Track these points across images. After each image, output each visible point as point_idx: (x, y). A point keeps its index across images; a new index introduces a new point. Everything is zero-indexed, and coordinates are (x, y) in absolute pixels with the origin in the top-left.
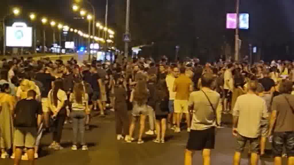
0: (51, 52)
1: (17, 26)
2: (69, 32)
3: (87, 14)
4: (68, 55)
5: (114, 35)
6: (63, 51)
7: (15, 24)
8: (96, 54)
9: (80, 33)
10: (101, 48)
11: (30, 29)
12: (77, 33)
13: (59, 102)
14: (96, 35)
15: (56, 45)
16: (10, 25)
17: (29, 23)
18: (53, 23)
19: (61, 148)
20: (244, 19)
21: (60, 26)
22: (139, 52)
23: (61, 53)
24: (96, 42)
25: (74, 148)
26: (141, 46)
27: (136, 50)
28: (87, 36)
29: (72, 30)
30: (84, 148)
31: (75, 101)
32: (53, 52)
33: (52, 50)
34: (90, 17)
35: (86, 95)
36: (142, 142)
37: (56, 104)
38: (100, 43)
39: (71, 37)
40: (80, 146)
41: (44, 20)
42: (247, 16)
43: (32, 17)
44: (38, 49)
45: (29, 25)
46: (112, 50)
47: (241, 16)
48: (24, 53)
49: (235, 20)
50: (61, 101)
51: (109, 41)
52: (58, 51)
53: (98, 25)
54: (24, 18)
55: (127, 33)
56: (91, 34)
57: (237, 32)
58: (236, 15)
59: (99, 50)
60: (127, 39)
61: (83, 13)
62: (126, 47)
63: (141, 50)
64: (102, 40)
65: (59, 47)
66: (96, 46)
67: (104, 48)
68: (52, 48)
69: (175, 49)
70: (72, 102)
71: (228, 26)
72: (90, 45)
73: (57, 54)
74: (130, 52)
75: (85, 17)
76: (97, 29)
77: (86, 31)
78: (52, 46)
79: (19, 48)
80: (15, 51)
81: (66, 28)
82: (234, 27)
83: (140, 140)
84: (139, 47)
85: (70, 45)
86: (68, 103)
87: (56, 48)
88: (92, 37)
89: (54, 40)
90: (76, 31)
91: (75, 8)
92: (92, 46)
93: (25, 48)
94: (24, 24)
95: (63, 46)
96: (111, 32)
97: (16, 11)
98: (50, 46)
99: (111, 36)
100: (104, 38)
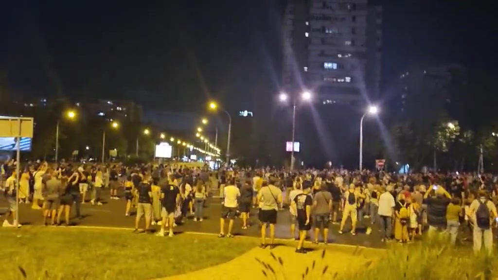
0: (182, 161)
2: (194, 150)
4: (192, 163)
6: (190, 161)
7: (162, 144)
8: (209, 163)
9: (200, 150)
10: (212, 160)
11: (170, 147)
12: (198, 150)
13: (186, 191)
14: (210, 151)
15: (185, 157)
17: (170, 143)
18: (184, 144)
20: (297, 146)
21: (188, 146)
22: (235, 163)
23: (187, 162)
24: (209, 156)
25: (195, 220)
26: (236, 159)
27: (233, 161)
28: (203, 152)
29: (195, 148)
30: (201, 220)
31: (197, 191)
32: (184, 161)
34: (206, 141)
38: (212, 157)
39: (195, 152)
41: (179, 142)
42: (298, 143)
43: (172, 139)
44: (174, 159)
45: (170, 145)
46: (218, 161)
47: (295, 144)
48: (166, 161)
49: (292, 146)
51: (217, 156)
52: (187, 160)
53: (211, 146)
54: (167, 140)
55: (228, 151)
56: (207, 151)
57: (293, 153)
58: (292, 143)
60: (228, 155)
61: (202, 138)
62: (228, 160)
63: (236, 161)
65: (187, 158)
66: (210, 158)
67: (214, 159)
68: (183, 159)
69: (255, 162)
70: (195, 192)
71: (287, 150)
72: (206, 157)
74: (230, 163)
75: (203, 141)
76: (210, 148)
77: (203, 148)
79: (163, 158)
80: (161, 160)
81: (192, 147)
82: (291, 150)
85: (194, 157)
86: (192, 192)
87: (185, 158)
88: (207, 153)
89: (185, 154)
90: (197, 149)
91: (198, 135)
93: (167, 158)
94: (166, 144)
95: (189, 158)
96: (219, 151)
97: (163, 136)
98: (182, 157)
99: (218, 153)
100: (214, 154)
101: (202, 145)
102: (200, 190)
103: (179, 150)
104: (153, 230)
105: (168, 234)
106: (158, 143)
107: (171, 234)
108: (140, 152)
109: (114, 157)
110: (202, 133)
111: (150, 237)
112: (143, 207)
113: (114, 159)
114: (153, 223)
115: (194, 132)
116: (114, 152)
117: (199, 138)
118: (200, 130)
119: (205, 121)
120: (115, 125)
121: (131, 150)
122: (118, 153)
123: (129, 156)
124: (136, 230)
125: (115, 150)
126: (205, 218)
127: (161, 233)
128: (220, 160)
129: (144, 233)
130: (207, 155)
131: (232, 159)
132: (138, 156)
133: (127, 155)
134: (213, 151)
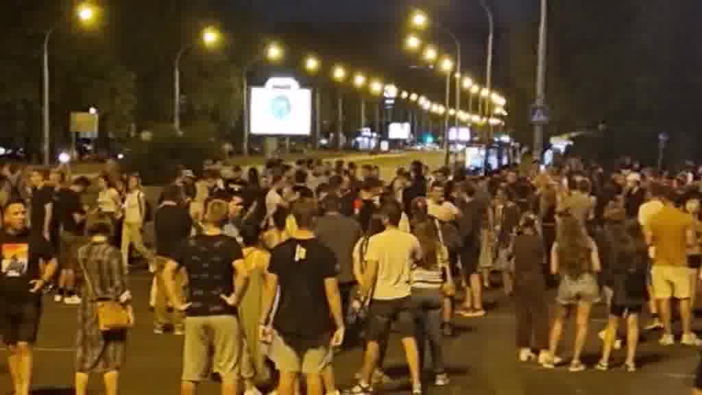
0: (355, 149)
1: (275, 87)
2: (398, 99)
3: (440, 57)
4: (396, 154)
5: (506, 108)
6: (385, 146)
7: (273, 81)
8: (463, 152)
9: (425, 103)
10: (476, 139)
11: (306, 94)
14: (465, 107)
15: (366, 131)
16: (261, 83)
17: (306, 80)
18: (359, 80)
21: (376, 87)
22: (568, 147)
23: (377, 150)
24: (463, 124)
26: (573, 134)
27: (560, 144)
28: (438, 109)
29: (404, 95)
32: (361, 147)
33: (357, 143)
34: (447, 65)
36: (582, 368)
38: (473, 129)
39: (403, 111)
41: (339, 73)
43: (312, 64)
44: (324, 142)
45: (303, 85)
46: (500, 143)
48: (293, 151)
51: (494, 121)
52: (373, 144)
53: (468, 83)
54: (291, 67)
55: (539, 102)
56: (452, 105)
59: (470, 144)
60: (539, 117)
61: (430, 54)
62: (538, 135)
63: (571, 143)
64: (476, 119)
65: (375, 135)
66: (464, 134)
67: (481, 137)
68: (359, 139)
69: (658, 140)
72: (448, 131)
73: (370, 152)
75: (437, 65)
76: (465, 94)
77: (437, 97)
78: (359, 134)
79: (280, 138)
80: (272, 145)
81: (391, 91)
83: (575, 361)
84: (565, 136)
85: (400, 131)
87: (366, 138)
89: (363, 120)
91: (413, 42)
92: (453, 134)
93: (294, 138)
94: (291, 82)
95: (383, 133)
96: (499, 101)
97: (274, 52)
98: (353, 133)
99: (499, 110)
100: (483, 115)
101: (435, 85)
106: (259, 81)
108: (187, 118)
109: (88, 141)
110: (429, 37)
112: (208, 333)
113: (89, 148)
115: (398, 29)
116: (87, 122)
117: (417, 56)
118: (419, 19)
120: (87, 14)
121: (151, 112)
122: (102, 120)
123: (146, 135)
125: (93, 110)
128: (506, 139)
130: (453, 122)
131: (558, 133)
132: (180, 133)
133: (139, 130)
134: (474, 105)
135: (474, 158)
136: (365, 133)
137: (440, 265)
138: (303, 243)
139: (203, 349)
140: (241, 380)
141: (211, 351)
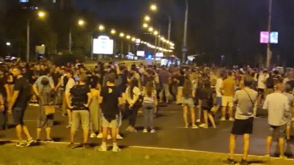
0: (126, 59)
1: (102, 39)
2: (140, 43)
3: (154, 30)
4: (139, 61)
5: (174, 47)
6: (136, 58)
7: (100, 37)
8: (160, 61)
9: (149, 45)
10: (165, 56)
11: (112, 41)
12: (146, 45)
13: (134, 96)
14: (161, 46)
15: (130, 53)
16: (97, 38)
17: (112, 37)
18: (128, 37)
19: (136, 131)
20: (274, 36)
21: (133, 39)
22: (194, 60)
23: (134, 60)
24: (160, 52)
25: (145, 131)
26: (195, 55)
27: (191, 58)
28: (153, 47)
29: (142, 42)
30: (152, 131)
31: (146, 95)
32: (128, 58)
34: (156, 33)
35: (155, 91)
37: (132, 98)
38: (164, 53)
39: (142, 47)
40: (149, 130)
41: (122, 35)
42: (276, 34)
43: (113, 32)
44: (117, 56)
45: (110, 38)
47: (272, 34)
48: (107, 59)
49: (267, 37)
50: (136, 95)
51: (171, 51)
52: (132, 58)
53: (163, 39)
54: (107, 33)
55: (185, 45)
56: (157, 46)
57: (268, 46)
58: (267, 33)
59: (163, 58)
60: (184, 50)
61: (151, 29)
62: (184, 56)
63: (194, 58)
64: (165, 50)
65: (133, 55)
66: (161, 55)
67: (167, 56)
68: (128, 56)
69: (220, 58)
70: (144, 96)
71: (262, 41)
72: (156, 53)
73: (131, 60)
74: (186, 59)
75: (153, 33)
76: (161, 42)
77: (152, 43)
78: (127, 54)
79: (103, 55)
80: (100, 57)
81: (138, 41)
82: (267, 42)
84: (193, 56)
85: (141, 53)
86: (141, 97)
87: (130, 56)
88: (157, 48)
89: (129, 50)
91: (145, 26)
92: (157, 55)
93: (107, 55)
94: (107, 38)
95: (136, 55)
96: (172, 45)
97: (101, 28)
99: (172, 47)
100: (167, 49)
101: (152, 39)
102: (149, 94)
103: (122, 45)
104: (93, 144)
105: (111, 148)
106: (96, 37)
107: (115, 148)
108: (74, 47)
109: (41, 55)
110: (150, 24)
111: (89, 152)
112: (79, 116)
113: (42, 57)
114: (92, 135)
115: (141, 21)
116: (41, 49)
117: (146, 30)
118: (147, 18)
119: (153, 8)
120: (42, 15)
121: (62, 45)
122: (46, 49)
123: (60, 54)
124: (72, 143)
125: (43, 45)
126: (157, 129)
127: (103, 147)
128: (173, 56)
129: (81, 148)
130: (158, 51)
131: (190, 55)
132: (71, 53)
133: (58, 52)
134: (164, 46)
135: (164, 62)
136: (129, 54)
137: (153, 96)
138: (111, 87)
139: (78, 120)
140: (90, 130)
141: (80, 122)
